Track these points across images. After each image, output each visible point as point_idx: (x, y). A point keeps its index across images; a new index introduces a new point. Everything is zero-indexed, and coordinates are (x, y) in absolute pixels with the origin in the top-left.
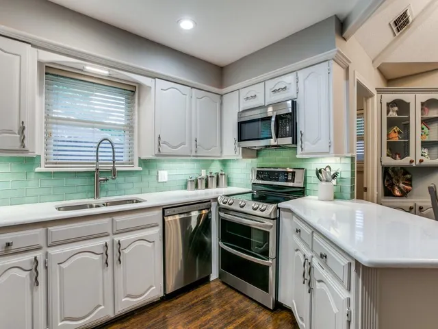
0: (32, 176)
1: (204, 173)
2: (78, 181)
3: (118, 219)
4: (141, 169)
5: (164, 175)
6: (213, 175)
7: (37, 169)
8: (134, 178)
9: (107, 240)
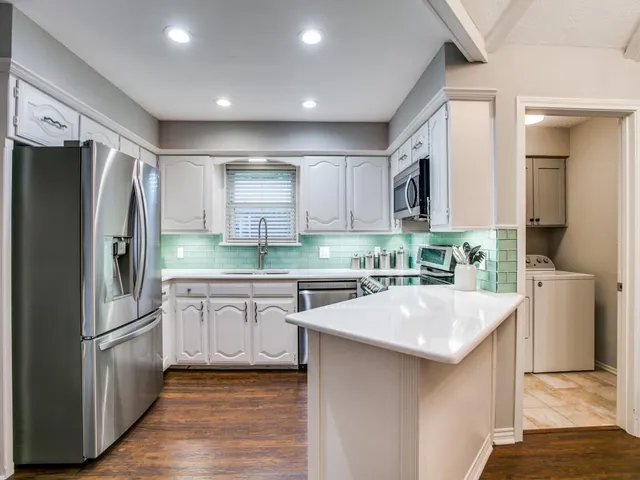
0: (218, 249)
1: (377, 251)
2: (247, 254)
3: (256, 285)
4: (300, 244)
5: (325, 251)
6: (388, 253)
7: (221, 244)
8: (294, 253)
9: (248, 301)
